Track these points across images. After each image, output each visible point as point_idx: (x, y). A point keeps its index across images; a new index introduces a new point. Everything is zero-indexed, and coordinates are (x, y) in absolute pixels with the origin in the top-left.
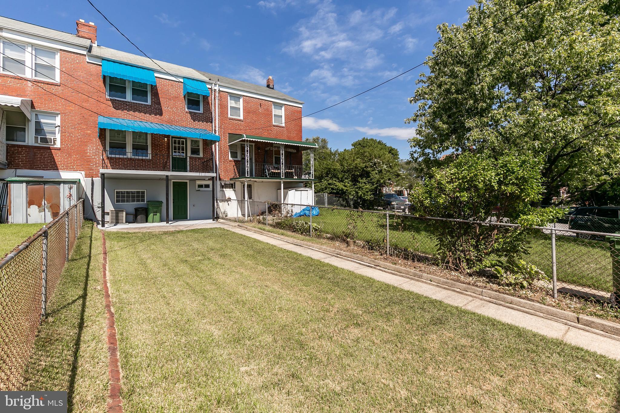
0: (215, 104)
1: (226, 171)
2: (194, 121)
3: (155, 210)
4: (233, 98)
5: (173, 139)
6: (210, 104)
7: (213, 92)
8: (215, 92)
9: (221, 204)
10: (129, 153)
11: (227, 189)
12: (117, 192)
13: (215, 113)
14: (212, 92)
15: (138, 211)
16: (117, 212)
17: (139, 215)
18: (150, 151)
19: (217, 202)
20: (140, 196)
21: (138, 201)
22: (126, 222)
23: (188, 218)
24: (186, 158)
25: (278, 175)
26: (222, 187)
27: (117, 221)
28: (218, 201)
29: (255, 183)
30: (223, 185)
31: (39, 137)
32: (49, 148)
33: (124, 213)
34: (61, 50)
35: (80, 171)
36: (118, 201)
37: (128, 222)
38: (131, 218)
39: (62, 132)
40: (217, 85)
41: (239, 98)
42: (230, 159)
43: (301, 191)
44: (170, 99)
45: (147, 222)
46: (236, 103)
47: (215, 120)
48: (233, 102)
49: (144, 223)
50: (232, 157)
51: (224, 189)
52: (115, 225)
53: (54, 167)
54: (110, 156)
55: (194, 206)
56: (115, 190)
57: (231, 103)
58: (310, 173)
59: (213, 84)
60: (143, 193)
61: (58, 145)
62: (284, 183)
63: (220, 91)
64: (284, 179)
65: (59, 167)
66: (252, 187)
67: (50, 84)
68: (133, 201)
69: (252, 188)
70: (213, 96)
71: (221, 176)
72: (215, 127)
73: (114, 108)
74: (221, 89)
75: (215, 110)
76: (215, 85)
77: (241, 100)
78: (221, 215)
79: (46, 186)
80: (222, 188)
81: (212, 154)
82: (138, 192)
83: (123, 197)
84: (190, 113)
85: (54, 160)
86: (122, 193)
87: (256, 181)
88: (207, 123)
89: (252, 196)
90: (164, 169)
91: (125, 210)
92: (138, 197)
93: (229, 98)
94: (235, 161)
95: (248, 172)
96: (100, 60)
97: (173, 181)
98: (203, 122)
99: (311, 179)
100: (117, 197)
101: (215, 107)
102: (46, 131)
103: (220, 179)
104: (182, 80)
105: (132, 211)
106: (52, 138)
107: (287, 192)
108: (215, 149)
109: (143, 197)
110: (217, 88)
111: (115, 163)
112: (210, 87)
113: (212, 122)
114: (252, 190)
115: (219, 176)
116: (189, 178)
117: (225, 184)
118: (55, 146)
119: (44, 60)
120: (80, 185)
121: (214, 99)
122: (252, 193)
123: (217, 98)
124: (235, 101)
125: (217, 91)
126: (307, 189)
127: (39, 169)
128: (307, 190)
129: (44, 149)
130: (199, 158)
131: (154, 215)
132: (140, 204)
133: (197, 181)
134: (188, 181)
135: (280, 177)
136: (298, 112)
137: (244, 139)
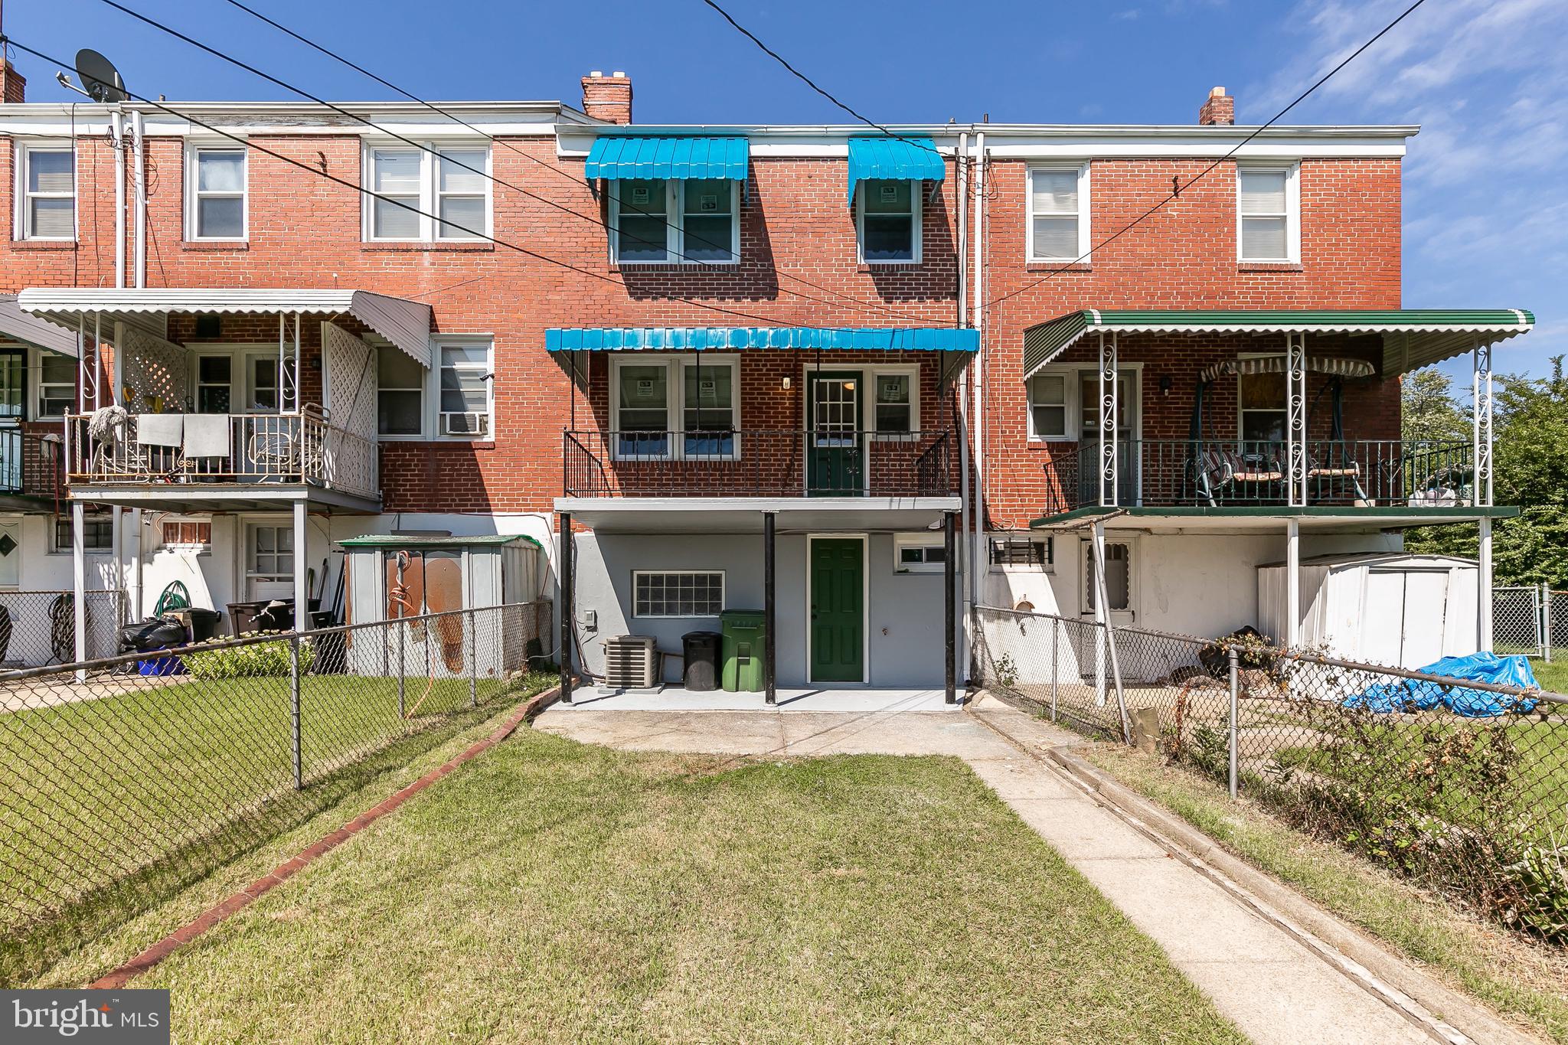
0: (969, 218)
1: (1014, 490)
2: (889, 300)
3: (745, 645)
4: (1047, 180)
5: (815, 381)
6: (951, 221)
7: (963, 168)
8: (969, 167)
9: (990, 628)
10: (675, 448)
11: (1017, 567)
12: (643, 580)
13: (970, 255)
14: (957, 170)
15: (692, 645)
16: (624, 651)
17: (696, 659)
18: (736, 433)
19: (974, 620)
20: (704, 591)
21: (701, 609)
22: (654, 684)
23: (866, 680)
24: (860, 449)
25: (1272, 496)
26: (998, 557)
27: (625, 680)
28: (980, 617)
29: (1146, 538)
30: (1001, 547)
31: (448, 414)
32: (468, 447)
33: (647, 652)
34: (495, 138)
35: (542, 511)
36: (643, 609)
37: (660, 680)
38: (675, 666)
39: (497, 392)
40: (980, 137)
41: (1076, 174)
42: (1033, 437)
43: (1405, 571)
44: (802, 232)
45: (719, 684)
46: (1058, 199)
47: (971, 284)
48: (1048, 196)
49: (708, 689)
50: (1039, 430)
51: (1006, 567)
52: (618, 693)
53: (483, 506)
54: (621, 458)
55: (885, 630)
56: (636, 573)
57: (1038, 203)
58: (1469, 477)
59: (964, 137)
60: (716, 580)
61: (490, 437)
62: (1305, 533)
63: (990, 160)
64: (1306, 512)
65: (494, 501)
66: (1131, 556)
67: (470, 251)
68: (687, 609)
69: (1132, 562)
70: (963, 186)
71: (991, 511)
72: (970, 311)
73: (631, 294)
74: (997, 151)
75: (970, 245)
76: (972, 136)
77: (1085, 181)
78: (990, 675)
79: (427, 561)
80: (998, 561)
81: (957, 421)
82: (700, 580)
83: (657, 595)
84: (874, 270)
85: (481, 480)
86: (658, 580)
87: (1147, 530)
88: (937, 300)
89: (1131, 598)
91: (649, 642)
92: (700, 594)
93: (1029, 183)
94: (1051, 447)
95: (1109, 486)
96: (589, 142)
97: (810, 536)
98: (921, 300)
99: (1472, 511)
100: (642, 594)
101: (970, 230)
102: (467, 396)
103: (988, 526)
104: (842, 150)
105: (673, 640)
106: (477, 414)
107: (1320, 581)
108: (971, 405)
109: (716, 594)
110: (977, 151)
111: (633, 479)
112: (950, 151)
113: (956, 296)
114: (1131, 570)
115: (985, 506)
116: (867, 522)
117: (1010, 546)
118: (486, 439)
119: (461, 184)
120: (542, 555)
121: (968, 197)
122: (1131, 584)
123: (979, 191)
124: (1055, 189)
125: (980, 160)
126: (1441, 563)
127: (449, 511)
128: (1445, 570)
129: (459, 449)
130: (909, 446)
131: (739, 663)
132: (706, 621)
133: (897, 535)
134: (864, 536)
135: (1286, 503)
136: (1375, 182)
137: (1090, 329)
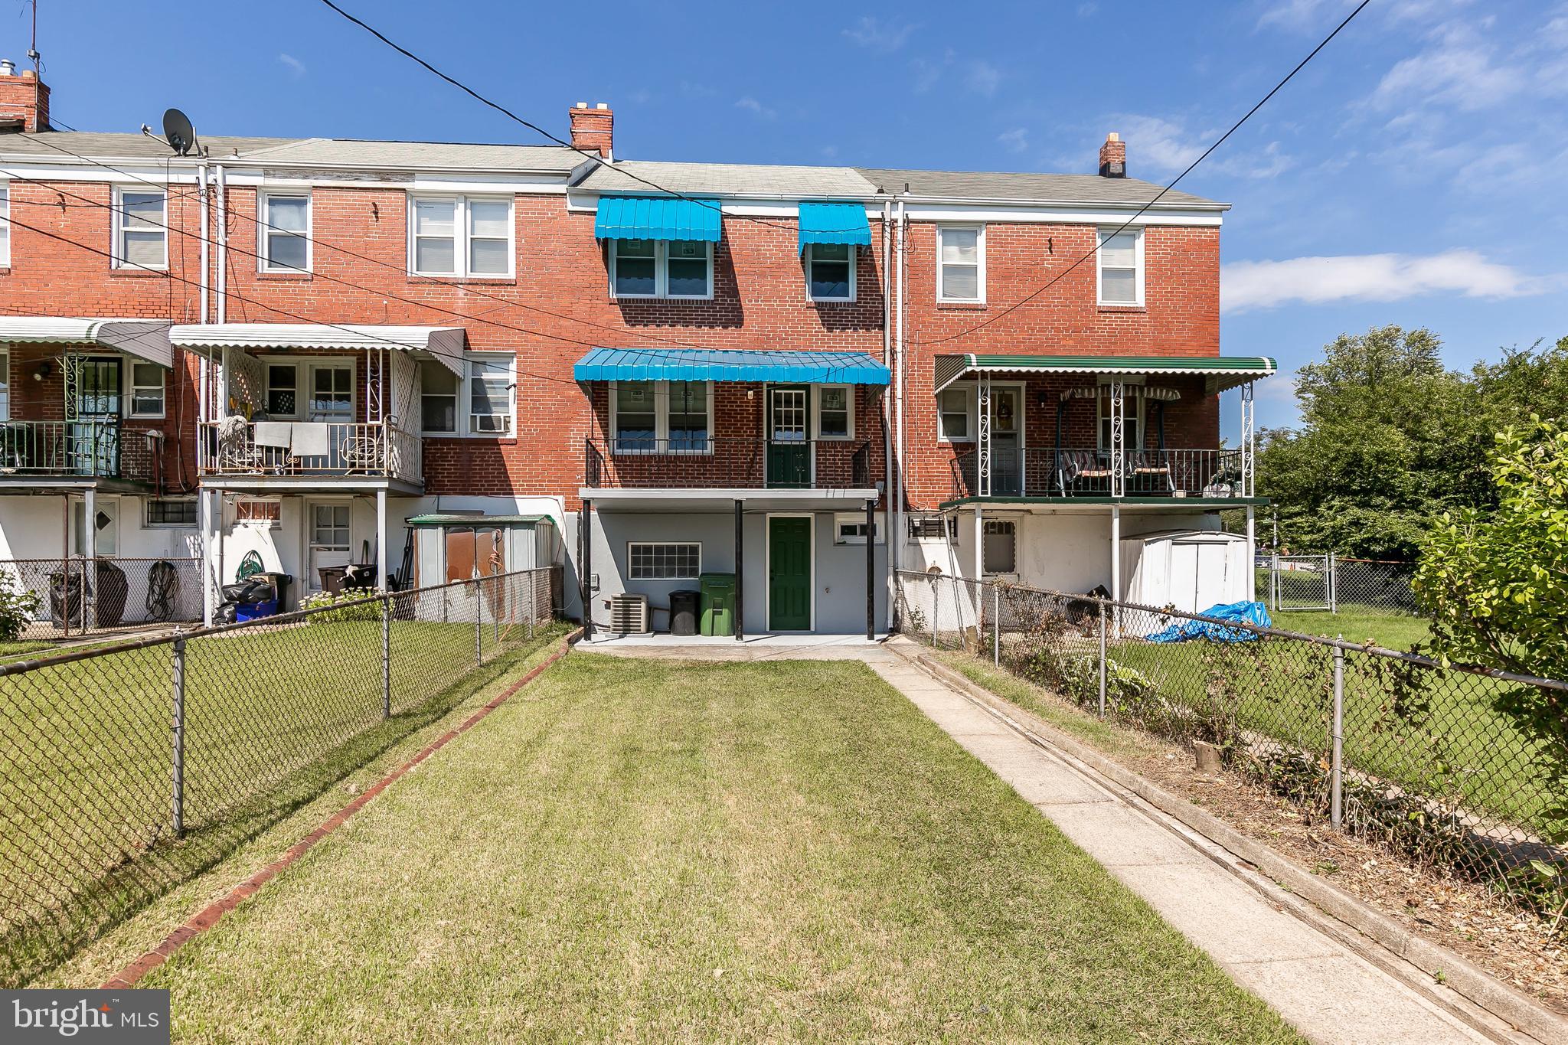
0: (893, 267)
1: (928, 479)
2: (830, 330)
3: (718, 599)
4: (952, 237)
5: (772, 392)
6: (879, 269)
7: (888, 229)
8: (893, 228)
9: (908, 587)
10: (661, 443)
11: (929, 540)
12: (636, 549)
13: (893, 296)
14: (883, 229)
15: (677, 600)
16: (625, 604)
17: (679, 612)
18: (710, 432)
19: (896, 581)
20: (684, 560)
21: (682, 573)
22: (648, 631)
23: (813, 628)
24: (808, 445)
25: (1099, 489)
26: (915, 532)
27: (625, 627)
28: (901, 578)
29: (1026, 518)
30: (917, 524)
31: (478, 416)
32: (495, 443)
33: (643, 605)
34: (518, 194)
35: (554, 494)
36: (635, 573)
37: (652, 628)
38: (663, 618)
39: (519, 399)
40: (901, 204)
41: (975, 233)
42: (943, 439)
43: (1198, 543)
44: (763, 275)
45: (698, 632)
46: (962, 252)
47: (893, 319)
48: (953, 249)
49: (690, 634)
50: (946, 433)
51: (921, 540)
52: (621, 637)
53: (507, 490)
54: (618, 452)
55: (827, 590)
56: (630, 544)
57: (947, 255)
58: (1239, 476)
59: (888, 204)
60: (694, 549)
61: (512, 434)
62: (1123, 516)
63: (908, 222)
64: (1125, 500)
65: (516, 486)
66: (1017, 531)
67: (496, 285)
68: (671, 573)
69: (1017, 536)
70: (887, 242)
71: (910, 496)
72: (893, 340)
73: (627, 322)
74: (914, 215)
75: (893, 288)
76: (894, 203)
77: (981, 240)
78: (907, 623)
79: (478, 535)
80: (915, 535)
81: (884, 426)
82: (682, 549)
83: (647, 561)
84: (819, 306)
85: (506, 469)
86: (648, 549)
87: (1028, 512)
88: (868, 330)
89: (1017, 563)
90: (749, 480)
91: (644, 598)
92: (682, 561)
93: (939, 239)
94: (956, 446)
95: (984, 480)
96: (595, 200)
97: (769, 515)
98: (855, 330)
99: (1241, 500)
100: (635, 561)
101: (893, 276)
102: (491, 400)
103: (907, 507)
104: (794, 211)
105: (664, 600)
106: (502, 416)
107: (1140, 550)
108: (893, 413)
109: (694, 561)
110: (898, 215)
111: (633, 471)
112: (877, 214)
113: (882, 327)
114: (1017, 542)
115: (904, 491)
116: (814, 506)
117: (924, 523)
118: (508, 436)
119: (488, 229)
120: (555, 530)
121: (892, 250)
122: (1017, 553)
123: (900, 247)
124: (960, 244)
125: (900, 223)
126: (1222, 537)
127: (479, 494)
128: (1225, 543)
129: (488, 444)
130: (846, 445)
131: (714, 613)
132: (688, 582)
133: (837, 514)
134: (811, 515)
135: (1110, 494)
136: (1200, 245)
137: (969, 369)
